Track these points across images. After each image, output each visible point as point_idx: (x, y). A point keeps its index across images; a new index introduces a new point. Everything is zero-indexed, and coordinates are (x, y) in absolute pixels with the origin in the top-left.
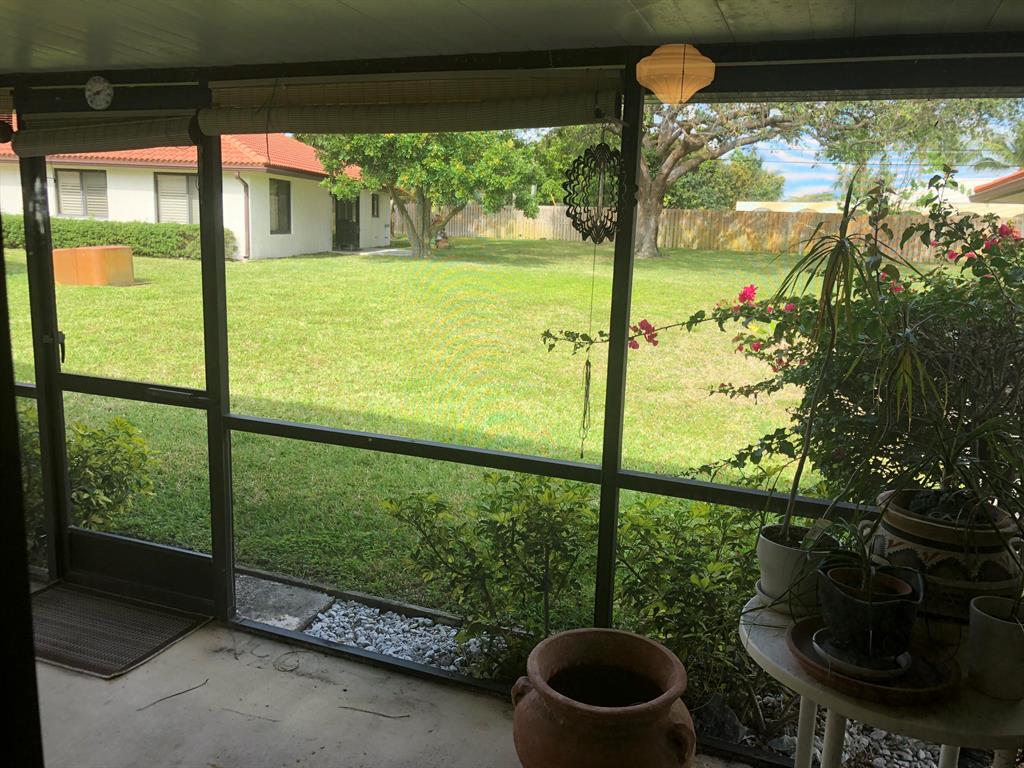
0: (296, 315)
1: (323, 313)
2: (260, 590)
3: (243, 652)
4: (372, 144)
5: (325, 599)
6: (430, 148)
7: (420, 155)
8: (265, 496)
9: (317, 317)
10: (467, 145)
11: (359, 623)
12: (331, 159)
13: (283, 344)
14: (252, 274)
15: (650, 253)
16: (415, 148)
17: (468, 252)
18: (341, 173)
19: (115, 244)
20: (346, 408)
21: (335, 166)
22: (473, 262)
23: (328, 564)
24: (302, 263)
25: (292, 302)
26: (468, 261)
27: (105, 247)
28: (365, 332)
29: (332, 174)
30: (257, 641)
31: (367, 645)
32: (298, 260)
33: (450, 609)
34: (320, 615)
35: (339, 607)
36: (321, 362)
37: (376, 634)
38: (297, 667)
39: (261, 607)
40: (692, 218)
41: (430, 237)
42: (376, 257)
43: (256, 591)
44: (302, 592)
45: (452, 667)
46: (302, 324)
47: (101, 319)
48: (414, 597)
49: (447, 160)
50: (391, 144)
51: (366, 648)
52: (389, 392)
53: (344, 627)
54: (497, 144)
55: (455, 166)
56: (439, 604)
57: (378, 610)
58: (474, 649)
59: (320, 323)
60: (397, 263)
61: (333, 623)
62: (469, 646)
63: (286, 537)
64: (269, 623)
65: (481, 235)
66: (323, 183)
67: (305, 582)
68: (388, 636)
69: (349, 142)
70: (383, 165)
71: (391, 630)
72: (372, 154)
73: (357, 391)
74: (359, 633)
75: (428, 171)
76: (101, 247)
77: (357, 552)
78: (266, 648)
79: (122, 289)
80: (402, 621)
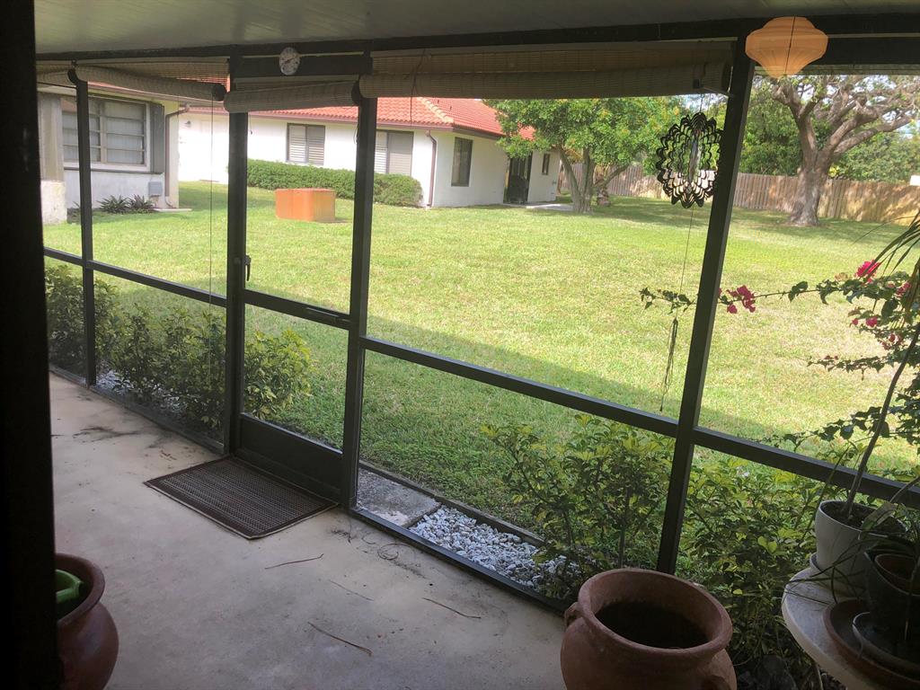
0: (458, 258)
1: (480, 258)
2: (381, 487)
3: (356, 537)
4: (547, 108)
5: (432, 503)
6: (598, 113)
7: (589, 119)
8: (401, 409)
9: (475, 262)
10: (634, 112)
11: (457, 529)
12: (509, 121)
13: (441, 282)
14: (430, 220)
15: (809, 223)
16: (586, 113)
17: (625, 210)
18: (517, 134)
19: (326, 187)
20: (482, 342)
21: (511, 128)
22: (629, 219)
23: (440, 474)
24: (475, 212)
25: (457, 246)
26: (624, 218)
27: (318, 189)
28: (513, 277)
29: (508, 135)
30: (369, 530)
31: (459, 549)
32: (471, 210)
33: (538, 530)
34: (425, 517)
35: (443, 512)
36: (470, 300)
37: (469, 542)
38: (396, 557)
39: (379, 502)
40: (860, 189)
41: (592, 194)
42: (539, 211)
43: (377, 488)
44: (416, 494)
45: (530, 583)
46: (461, 266)
47: (303, 248)
48: (508, 515)
49: (613, 125)
50: (564, 109)
51: (459, 553)
52: (522, 332)
53: (443, 530)
54: (663, 111)
55: (620, 130)
56: (527, 525)
57: (475, 521)
58: (551, 570)
59: (475, 266)
60: (558, 217)
61: (437, 525)
62: (548, 566)
63: (410, 445)
64: (383, 516)
65: (642, 195)
66: (499, 142)
67: (418, 486)
68: (479, 545)
69: (526, 107)
70: (554, 128)
71: (483, 540)
72: (545, 117)
73: (495, 328)
74: (455, 537)
75: (595, 134)
76: (316, 190)
77: (466, 467)
78: (375, 538)
79: (324, 225)
80: (494, 533)
